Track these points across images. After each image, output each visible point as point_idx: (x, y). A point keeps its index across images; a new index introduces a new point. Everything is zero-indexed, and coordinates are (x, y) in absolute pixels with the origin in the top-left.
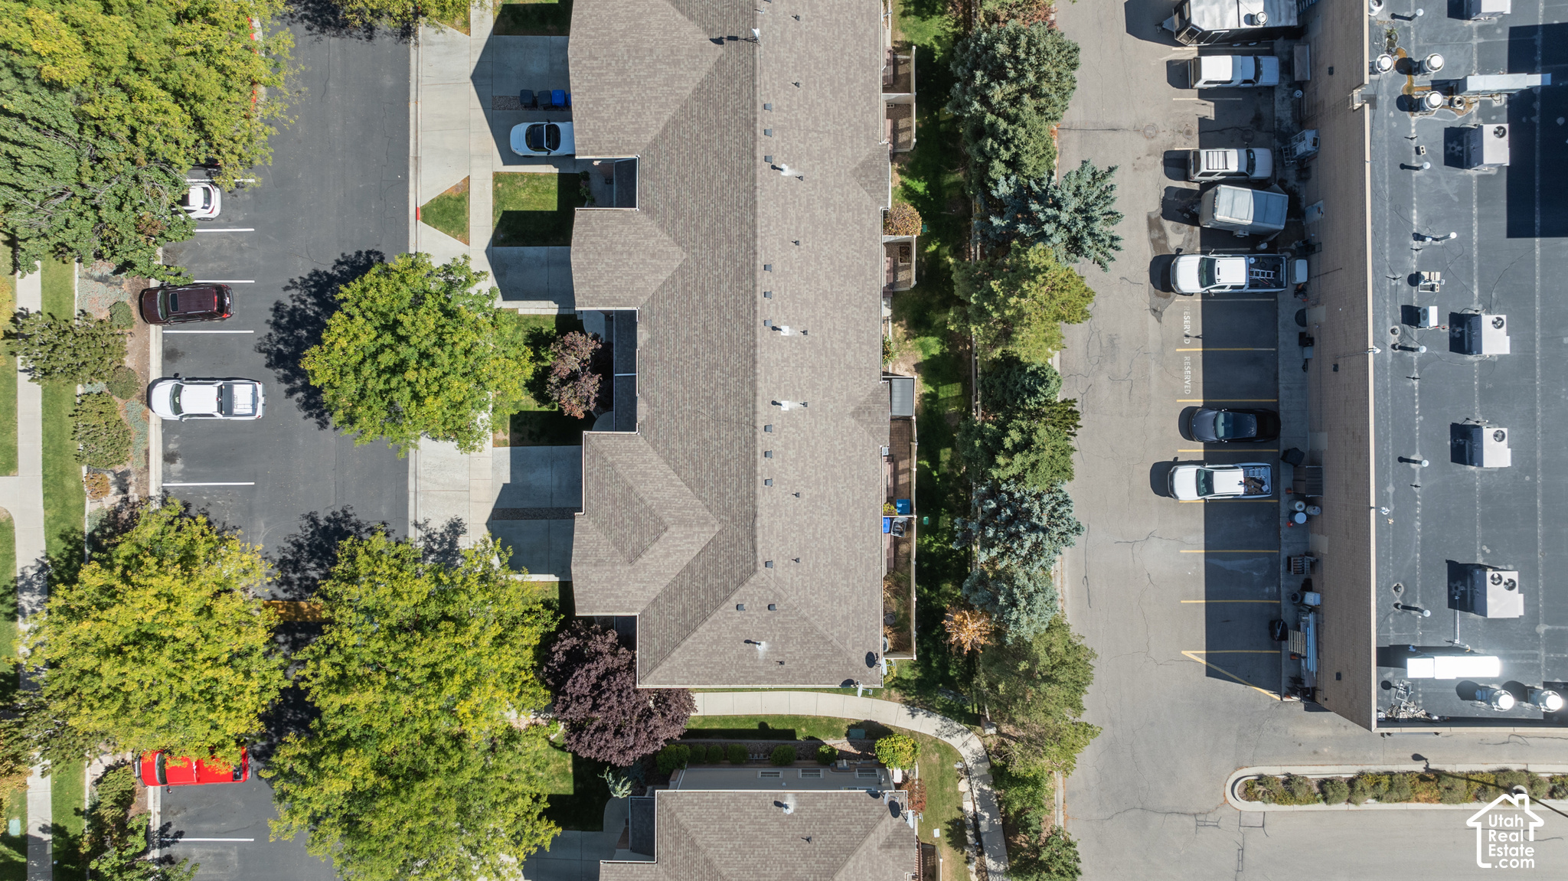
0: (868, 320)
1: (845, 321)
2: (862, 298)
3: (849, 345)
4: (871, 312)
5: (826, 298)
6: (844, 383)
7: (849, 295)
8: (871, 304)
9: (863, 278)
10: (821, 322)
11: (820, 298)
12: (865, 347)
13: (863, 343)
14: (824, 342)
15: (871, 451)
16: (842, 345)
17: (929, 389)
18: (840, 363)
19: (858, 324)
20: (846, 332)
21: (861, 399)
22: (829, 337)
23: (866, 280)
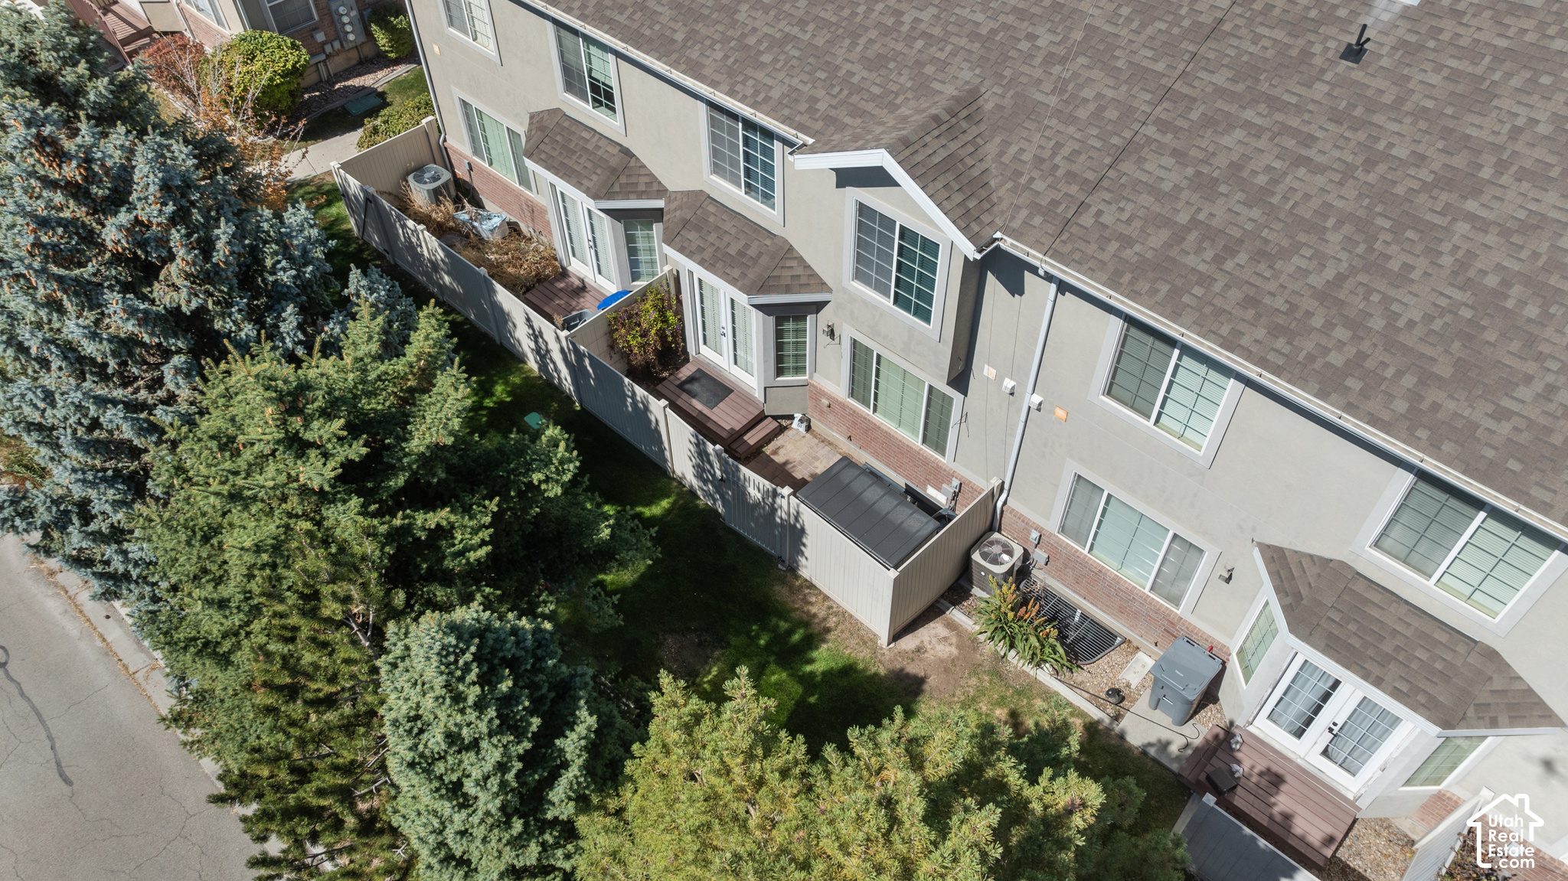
0: (1251, 302)
1: (1306, 212)
2: (1357, 326)
3: (1206, 186)
4: (1275, 331)
5: (1443, 182)
6: (1083, 113)
7: (1402, 278)
8: (1308, 345)
9: (1444, 369)
10: (1358, 125)
11: (1459, 161)
12: (1158, 238)
13: (1178, 238)
14: (1275, 104)
15: (822, 106)
16: (1221, 161)
17: (822, 660)
18: (1163, 126)
19: (1260, 255)
20: (1259, 197)
21: (991, 149)
22: (1286, 130)
23: (1427, 378)
